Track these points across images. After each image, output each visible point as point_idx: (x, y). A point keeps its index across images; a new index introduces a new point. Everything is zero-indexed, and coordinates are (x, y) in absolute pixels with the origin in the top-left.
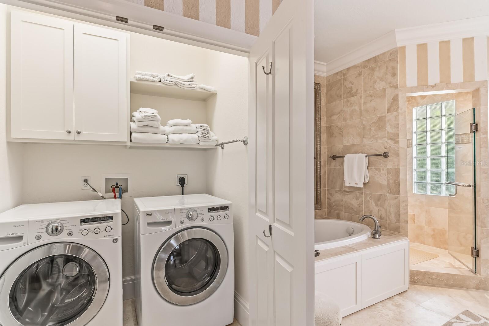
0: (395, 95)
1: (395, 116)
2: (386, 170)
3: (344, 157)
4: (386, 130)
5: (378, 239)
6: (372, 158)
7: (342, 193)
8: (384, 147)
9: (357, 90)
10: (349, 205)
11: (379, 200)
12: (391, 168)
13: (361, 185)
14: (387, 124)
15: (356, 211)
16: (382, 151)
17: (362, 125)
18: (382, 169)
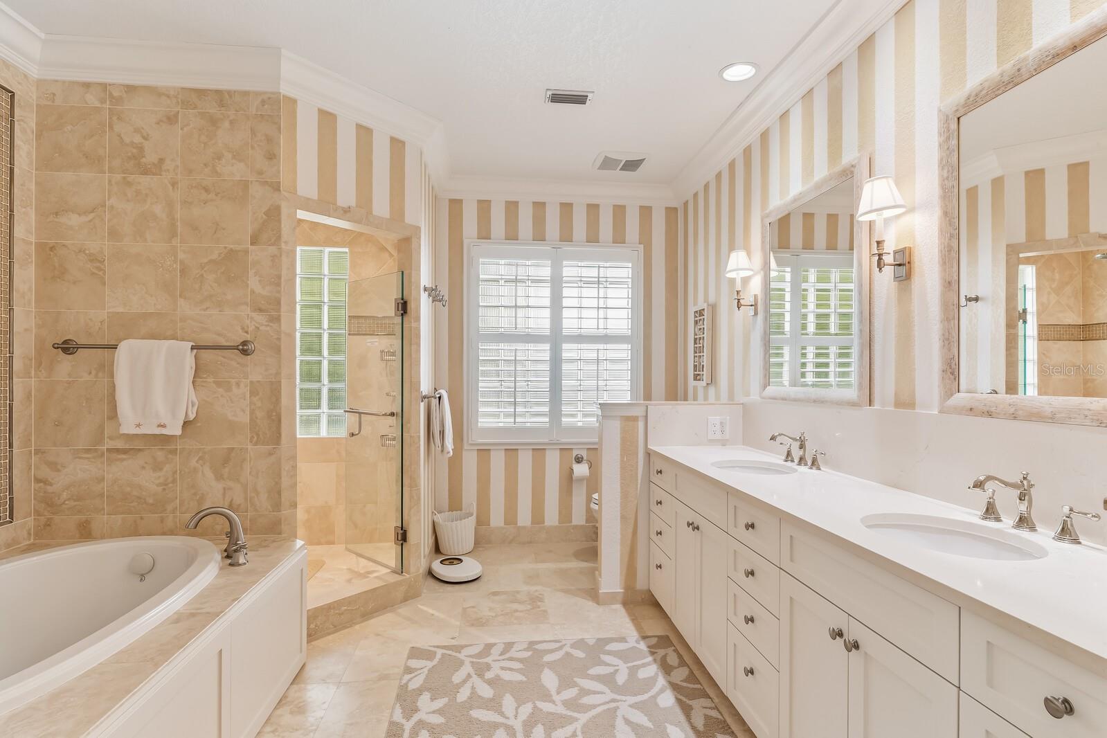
0: (272, 205)
1: (273, 257)
2: (246, 386)
3: (115, 347)
4: (247, 286)
5: (245, 564)
6: (207, 355)
7: (103, 454)
8: (243, 328)
9: (161, 161)
10: (128, 489)
11: (225, 462)
12: (258, 382)
13: (175, 429)
14: (251, 273)
15: (152, 505)
16: (237, 337)
17: (175, 262)
18: (234, 384)
